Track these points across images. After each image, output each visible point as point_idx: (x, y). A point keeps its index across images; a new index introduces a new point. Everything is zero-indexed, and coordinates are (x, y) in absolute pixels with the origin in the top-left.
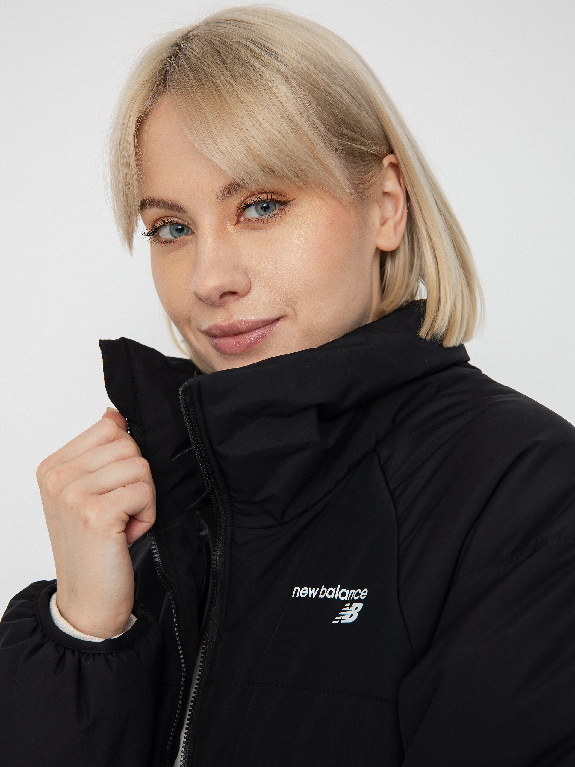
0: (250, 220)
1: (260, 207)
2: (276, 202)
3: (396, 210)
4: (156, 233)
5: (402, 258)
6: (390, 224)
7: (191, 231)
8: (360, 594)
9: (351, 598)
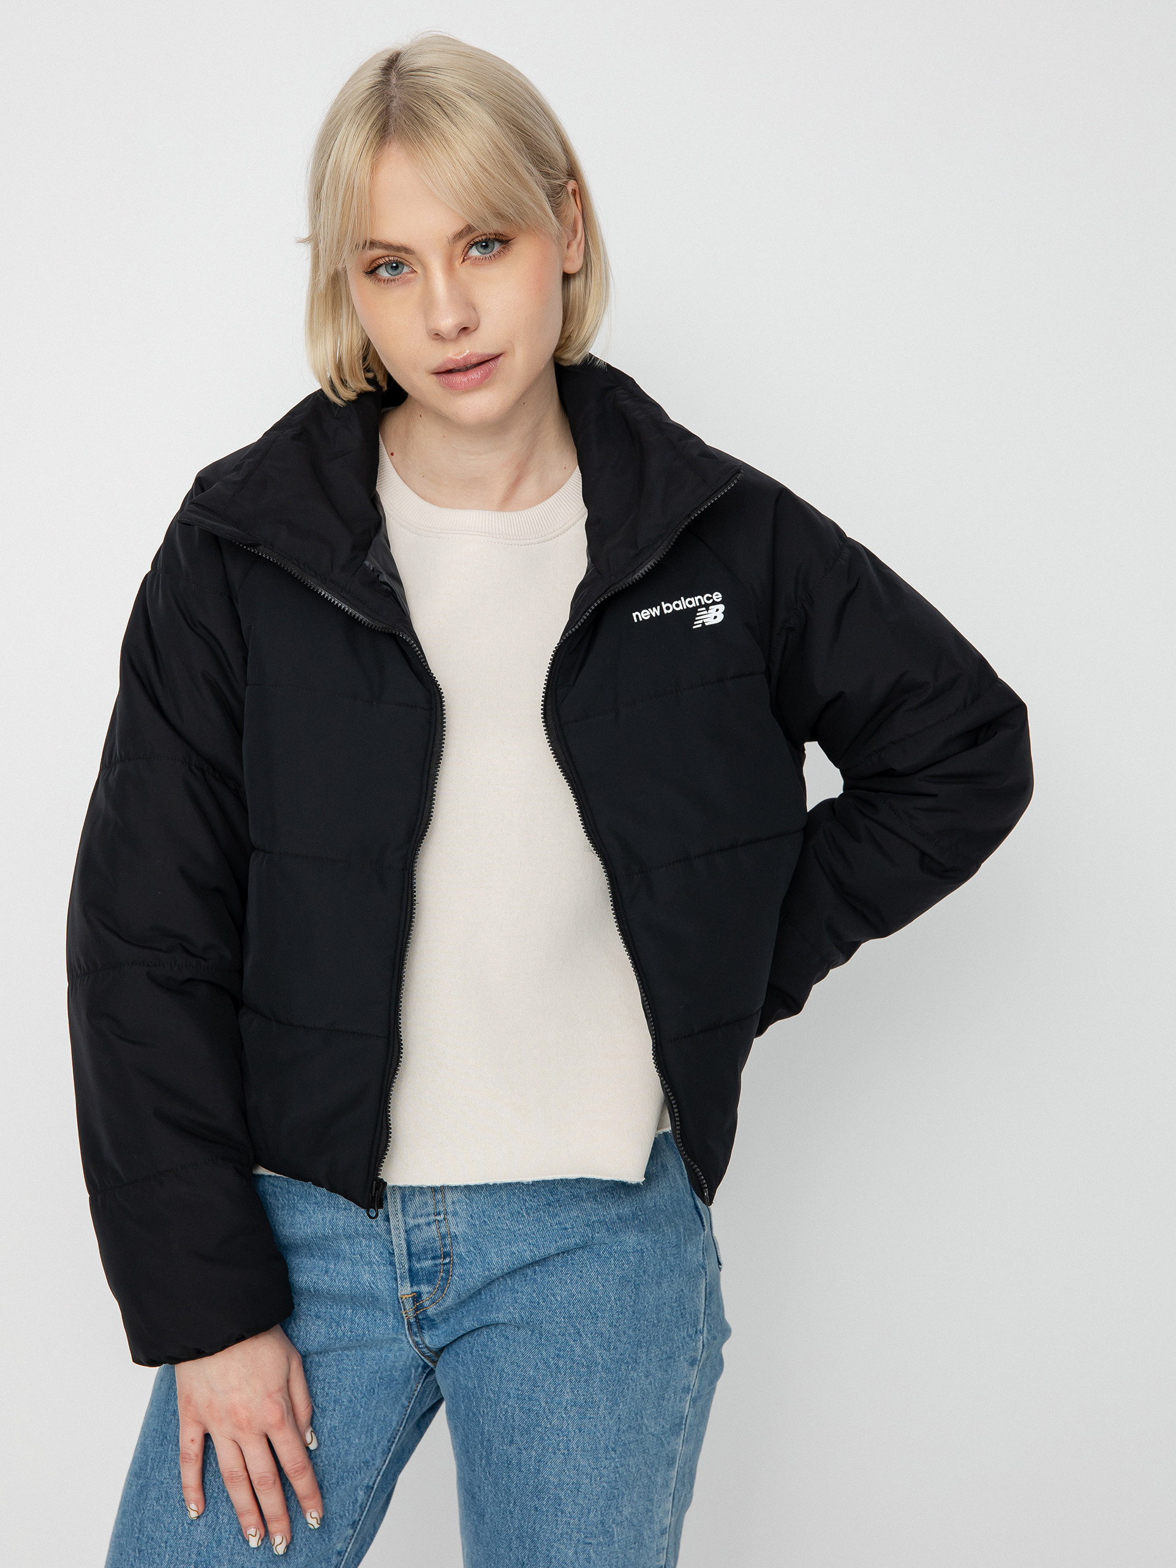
0: (473, 258)
4: (374, 273)
6: (574, 247)
8: (712, 598)
9: (703, 603)
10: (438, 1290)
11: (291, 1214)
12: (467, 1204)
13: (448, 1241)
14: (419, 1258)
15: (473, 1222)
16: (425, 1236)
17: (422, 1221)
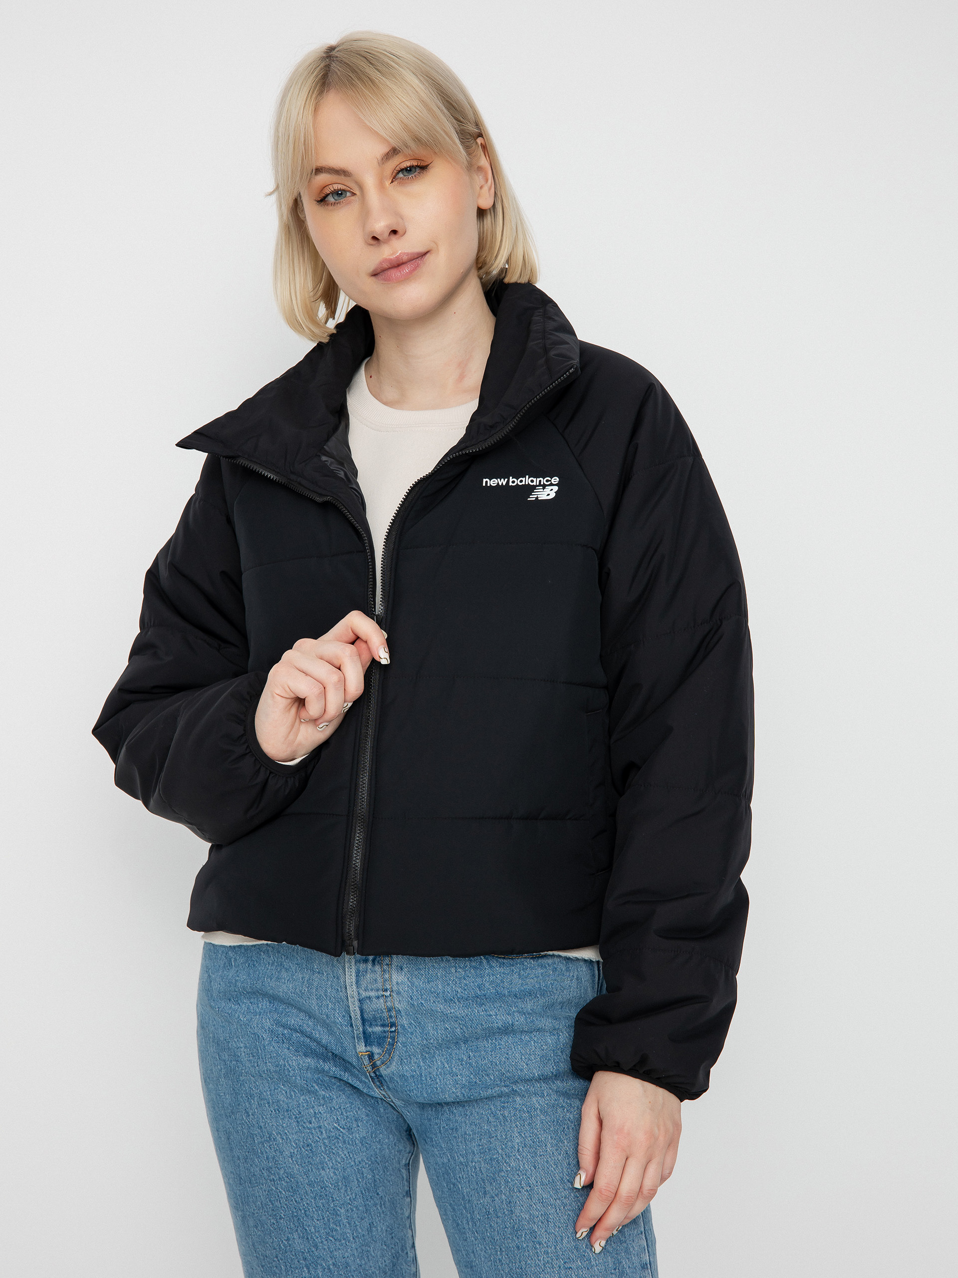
6: (485, 188)
8: (550, 481)
9: (542, 483)
10: (386, 1053)
11: (279, 970)
12: (408, 986)
13: (393, 1014)
14: (371, 1023)
15: (412, 1002)
16: (374, 1006)
17: (372, 994)
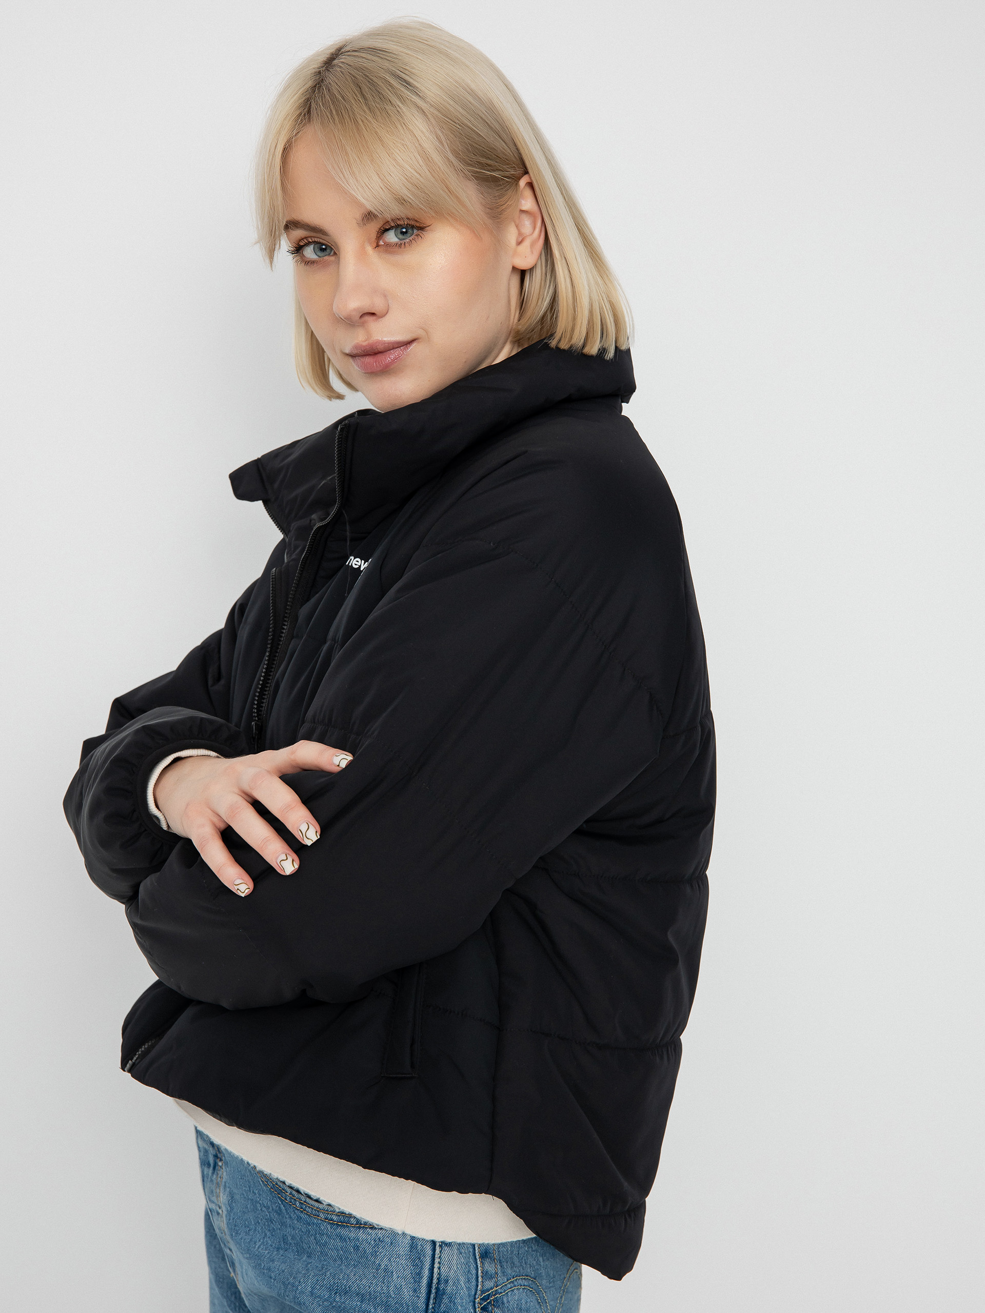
0: (388, 245)
1: (399, 231)
2: (413, 227)
3: (534, 228)
4: (301, 251)
5: (538, 274)
6: (527, 243)
7: (332, 253)
